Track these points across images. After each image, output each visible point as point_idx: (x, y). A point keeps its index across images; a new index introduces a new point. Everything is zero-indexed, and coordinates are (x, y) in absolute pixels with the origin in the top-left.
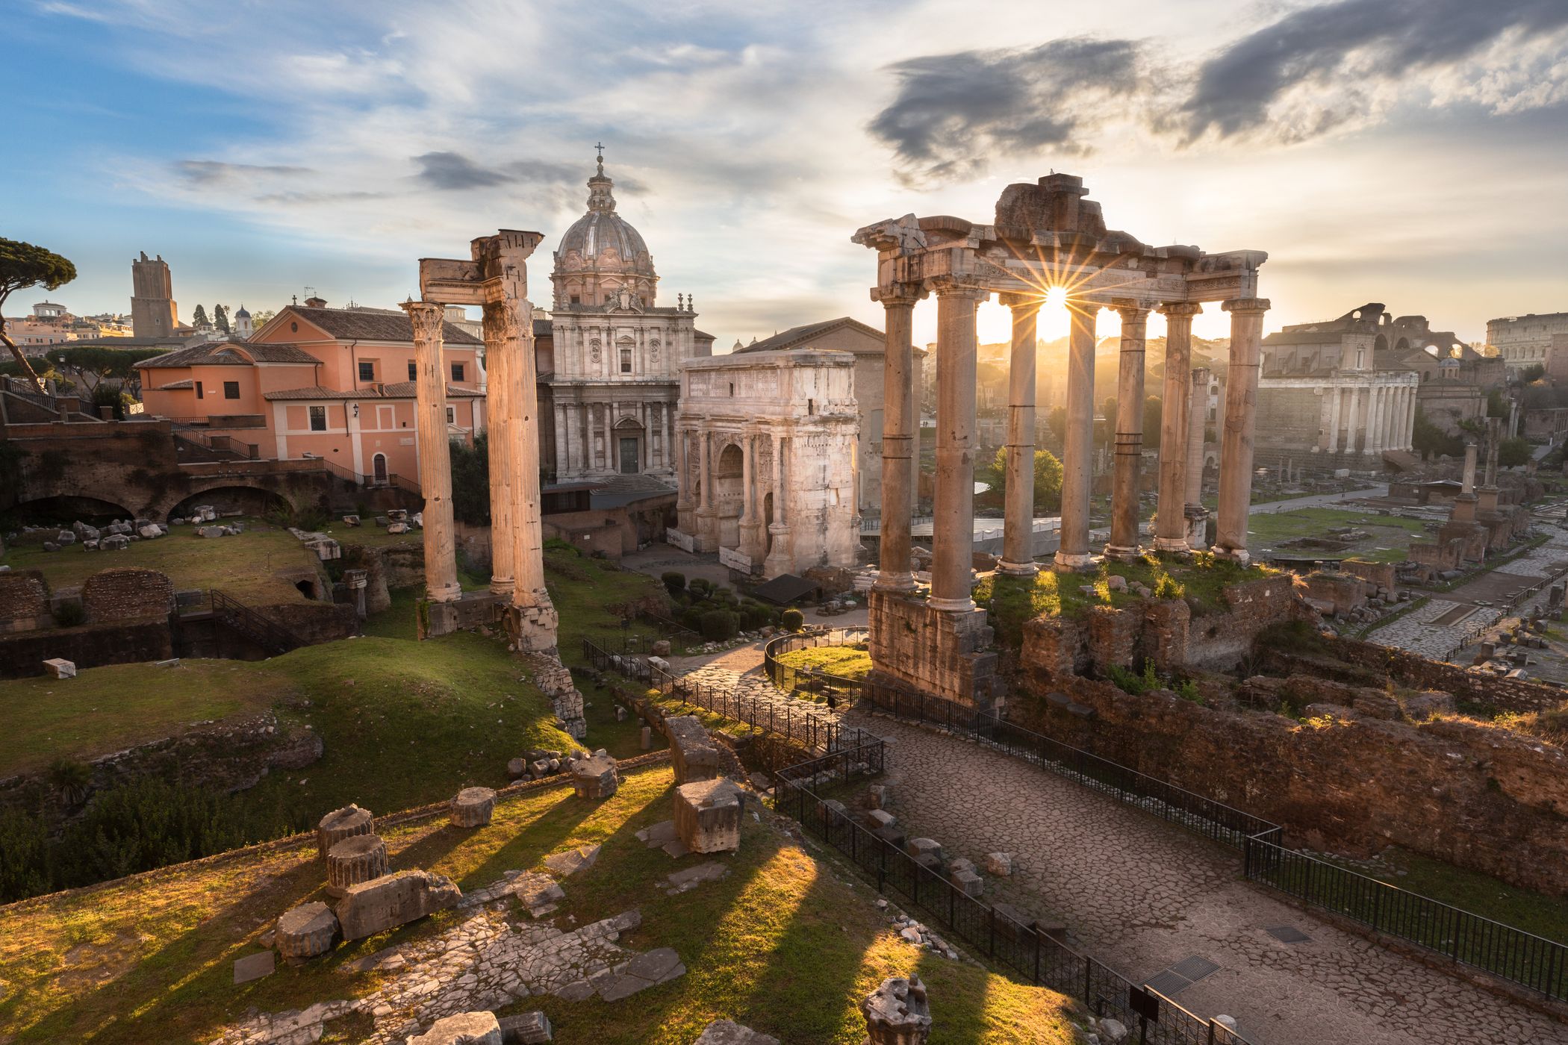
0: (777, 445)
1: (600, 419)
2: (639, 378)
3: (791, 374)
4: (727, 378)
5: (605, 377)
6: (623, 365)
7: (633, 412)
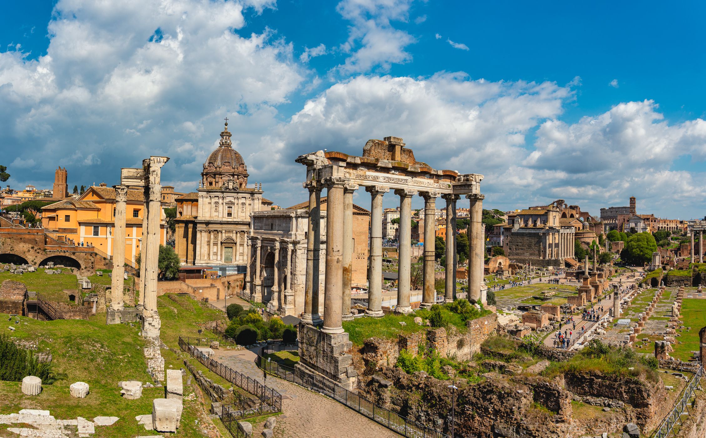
0: (290, 253)
1: (216, 238)
2: (235, 220)
3: (297, 220)
4: (270, 221)
5: (220, 219)
6: (228, 214)
7: (231, 235)
